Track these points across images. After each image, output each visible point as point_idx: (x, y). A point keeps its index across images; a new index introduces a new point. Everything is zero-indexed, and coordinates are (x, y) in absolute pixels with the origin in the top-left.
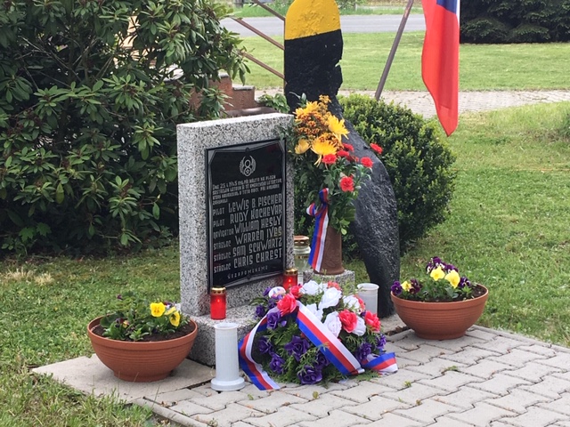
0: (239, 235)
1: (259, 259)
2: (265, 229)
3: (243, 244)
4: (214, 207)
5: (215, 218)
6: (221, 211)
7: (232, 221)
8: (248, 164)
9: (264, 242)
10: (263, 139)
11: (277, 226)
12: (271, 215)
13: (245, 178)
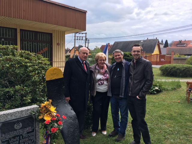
6: (6, 143)
8: (18, 125)
10: (25, 116)
11: (32, 143)
12: (29, 140)
13: (17, 130)
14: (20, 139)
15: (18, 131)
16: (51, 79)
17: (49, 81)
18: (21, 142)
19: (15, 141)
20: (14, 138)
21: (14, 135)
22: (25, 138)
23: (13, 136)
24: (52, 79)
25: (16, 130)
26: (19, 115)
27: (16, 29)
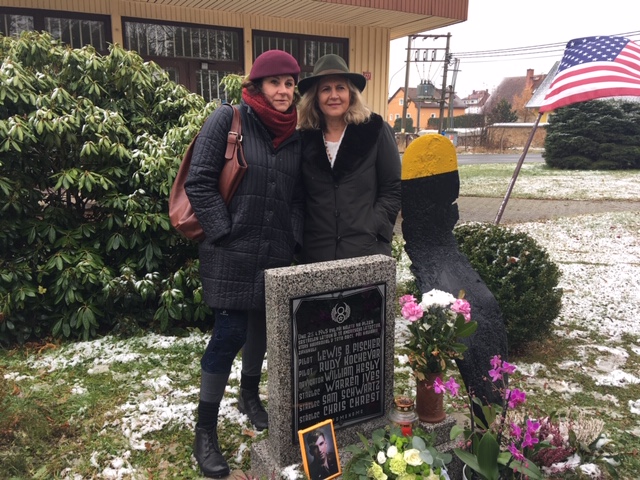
0: (330, 383)
1: (353, 404)
2: (360, 375)
3: (334, 391)
4: (300, 357)
5: (301, 368)
6: (309, 360)
7: (321, 369)
8: (341, 311)
9: (359, 387)
10: (360, 284)
11: (375, 370)
12: (368, 360)
13: (338, 325)
14: (344, 355)
15: (339, 328)
16: (419, 176)
17: (412, 180)
18: (346, 362)
19: (331, 358)
20: (329, 347)
21: (330, 339)
22: (356, 352)
23: (327, 342)
24: (421, 173)
25: (335, 325)
26: (344, 280)
27: (240, 32)
